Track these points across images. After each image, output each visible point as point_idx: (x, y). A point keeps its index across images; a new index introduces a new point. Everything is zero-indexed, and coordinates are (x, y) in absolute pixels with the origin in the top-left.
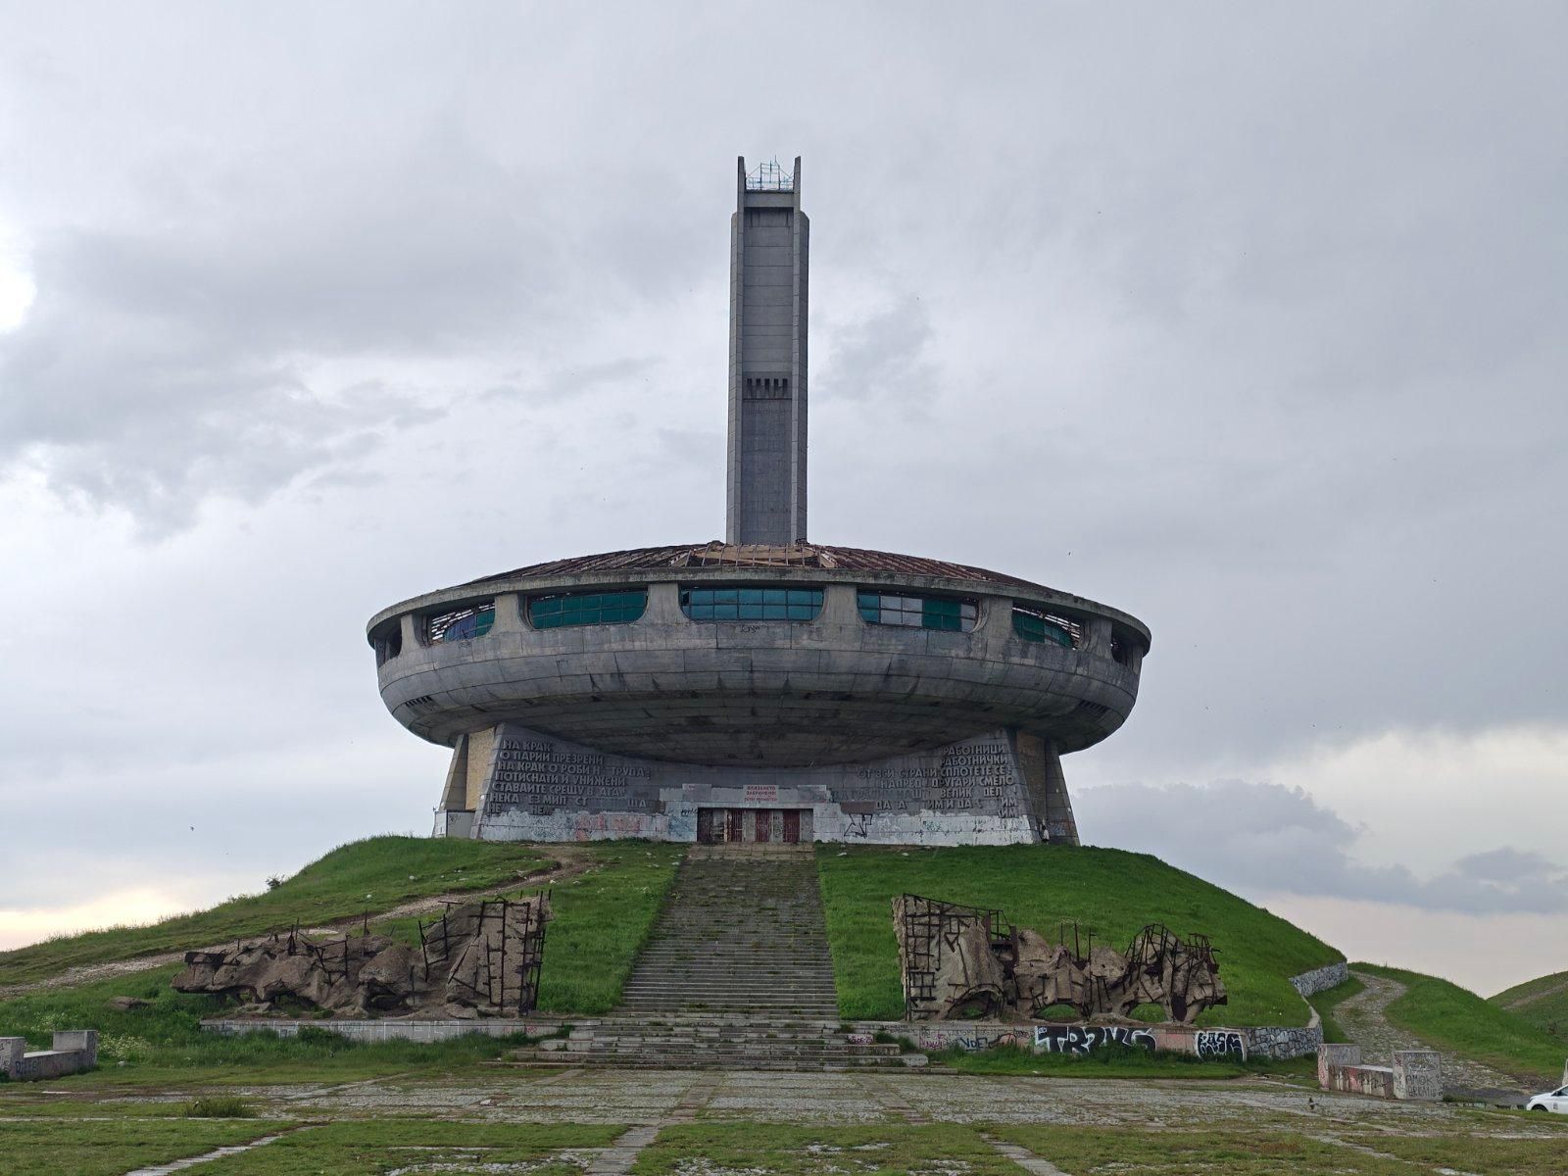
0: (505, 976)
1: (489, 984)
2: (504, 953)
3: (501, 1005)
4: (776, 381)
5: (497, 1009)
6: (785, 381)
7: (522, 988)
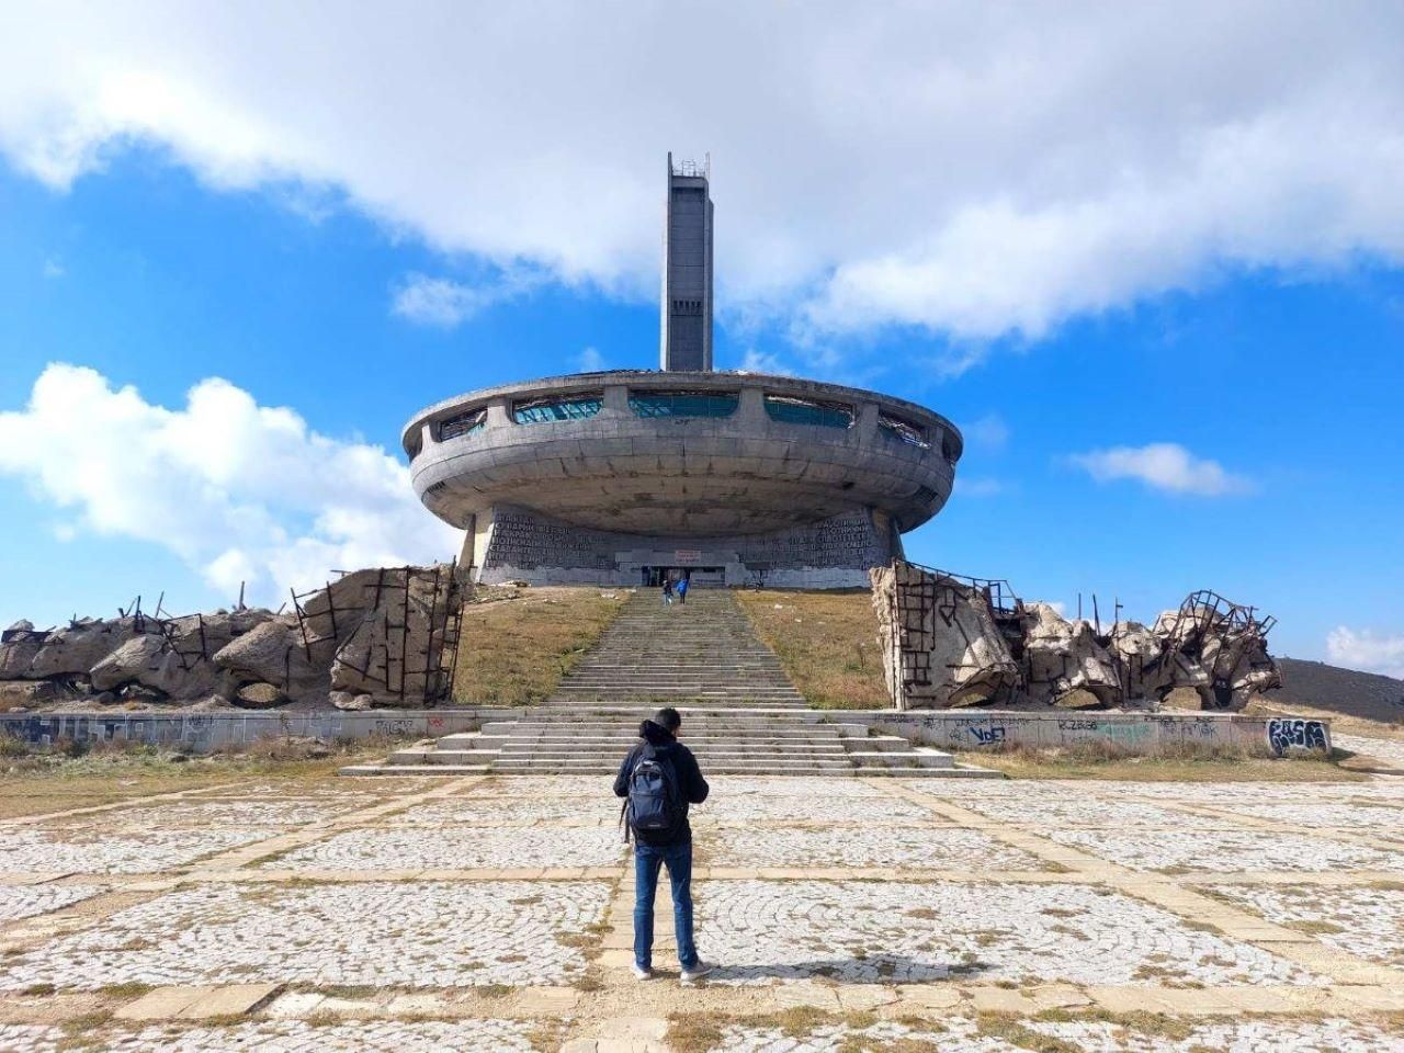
0: (407, 658)
1: (386, 668)
2: (407, 630)
3: (402, 693)
4: (693, 303)
5: (397, 698)
6: (699, 304)
7: (428, 672)
